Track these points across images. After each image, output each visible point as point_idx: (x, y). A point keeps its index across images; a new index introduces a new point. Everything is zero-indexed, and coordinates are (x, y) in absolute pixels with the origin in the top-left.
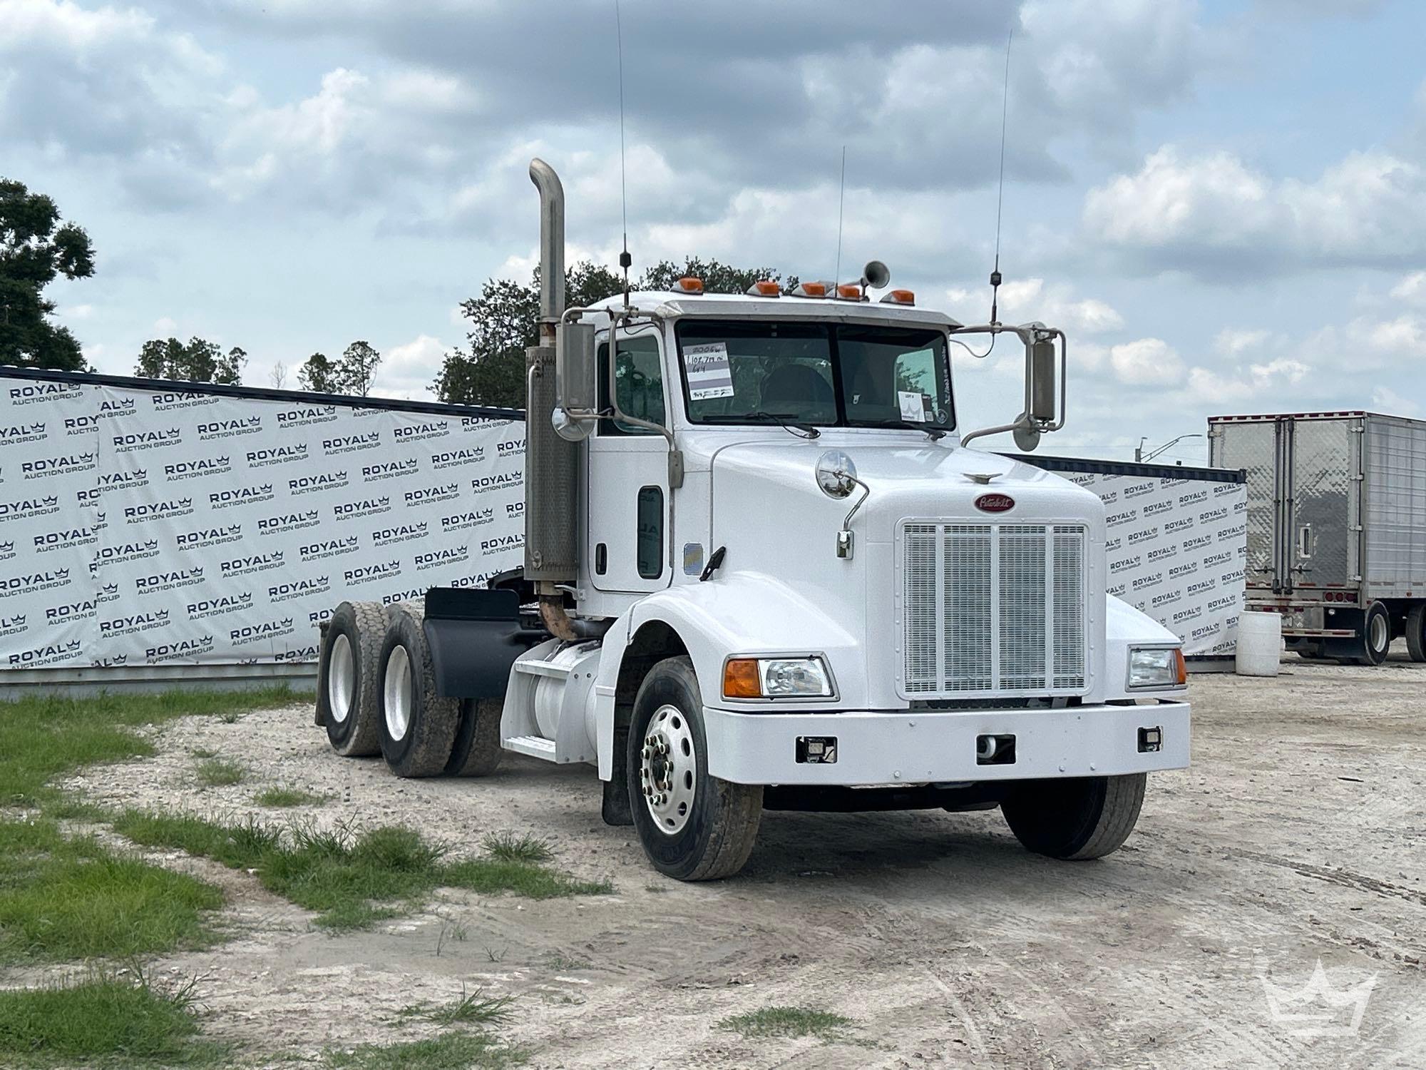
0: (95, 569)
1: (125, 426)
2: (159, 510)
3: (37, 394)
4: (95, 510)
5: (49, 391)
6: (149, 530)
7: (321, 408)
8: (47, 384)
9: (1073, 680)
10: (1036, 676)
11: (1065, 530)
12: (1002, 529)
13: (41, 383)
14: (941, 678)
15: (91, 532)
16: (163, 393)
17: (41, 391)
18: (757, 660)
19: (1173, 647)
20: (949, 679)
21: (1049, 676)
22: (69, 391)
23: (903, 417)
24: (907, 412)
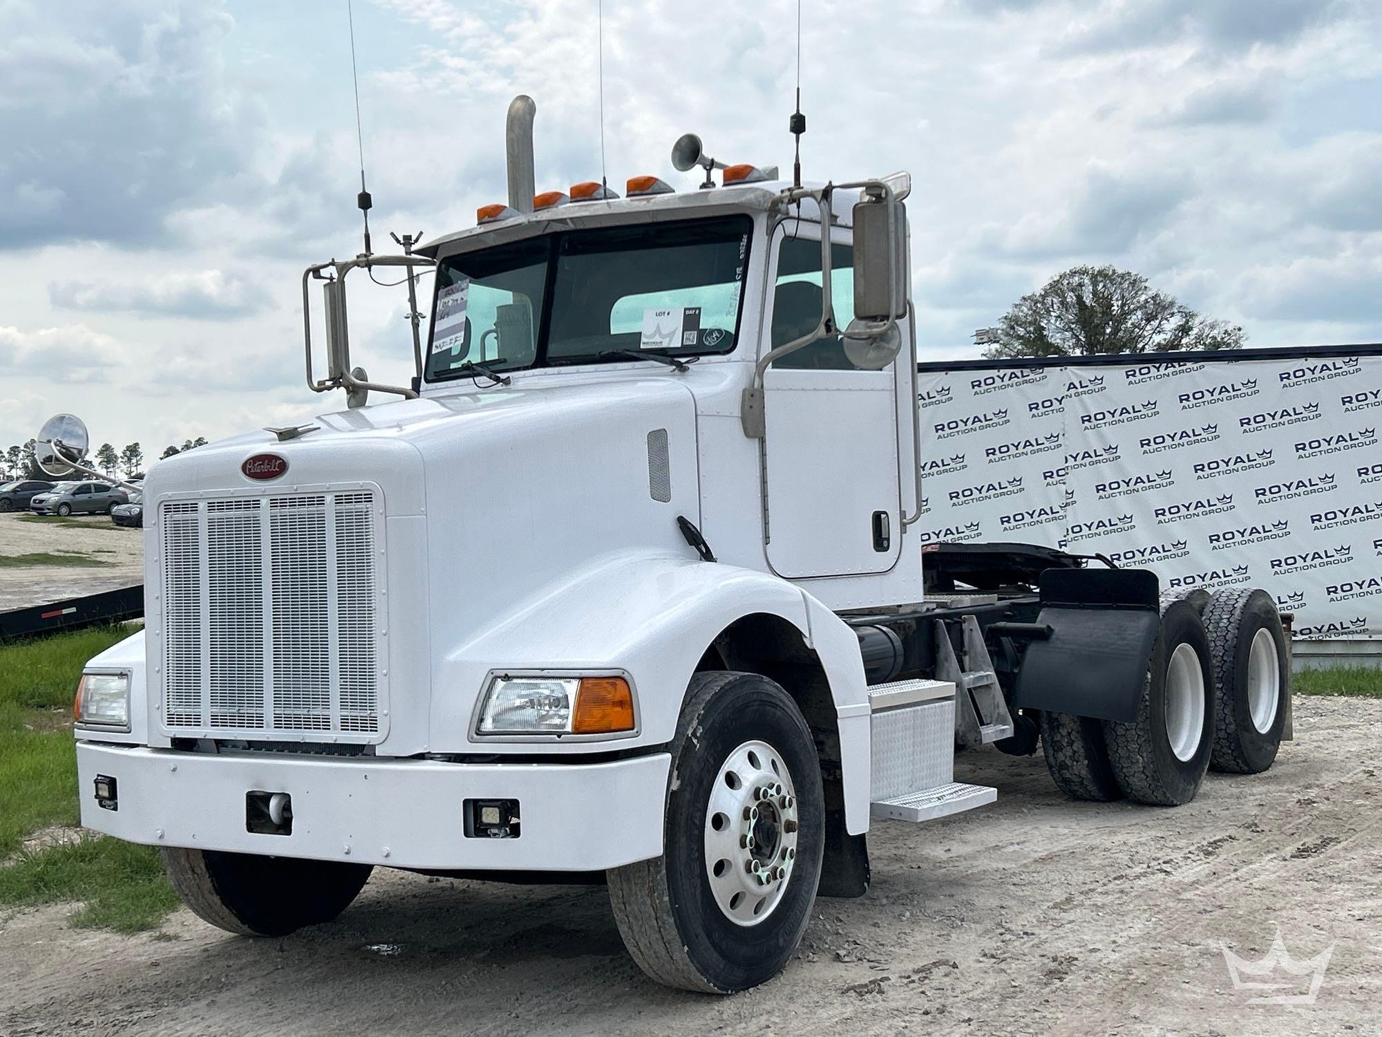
0: (1065, 545)
1: (1093, 404)
2: (1134, 484)
3: (998, 382)
4: (1063, 487)
5: (1010, 378)
6: (1123, 504)
7: (1339, 362)
8: (1009, 371)
9: (364, 720)
10: (318, 711)
11: (349, 499)
12: (273, 503)
13: (1002, 372)
14: (206, 709)
15: (1059, 509)
16: (1137, 367)
17: (1002, 379)
19: (578, 673)
20: (215, 709)
21: (335, 712)
22: (1032, 376)
23: (644, 343)
24: (653, 335)
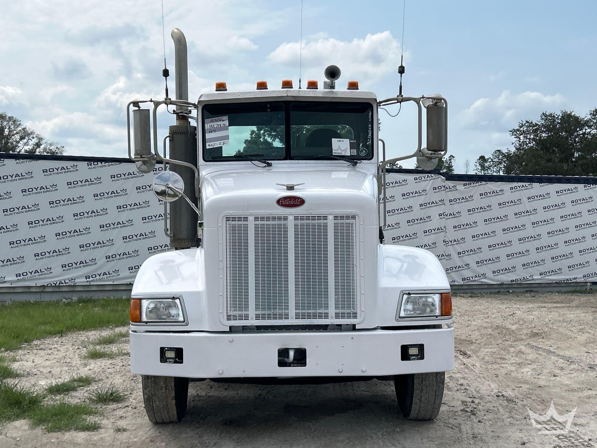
9: (349, 314)
10: (323, 311)
11: (342, 218)
12: (296, 218)
14: (252, 311)
18: (140, 299)
19: (440, 292)
20: (258, 312)
21: (332, 311)
23: (334, 153)
24: (337, 150)
